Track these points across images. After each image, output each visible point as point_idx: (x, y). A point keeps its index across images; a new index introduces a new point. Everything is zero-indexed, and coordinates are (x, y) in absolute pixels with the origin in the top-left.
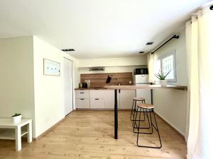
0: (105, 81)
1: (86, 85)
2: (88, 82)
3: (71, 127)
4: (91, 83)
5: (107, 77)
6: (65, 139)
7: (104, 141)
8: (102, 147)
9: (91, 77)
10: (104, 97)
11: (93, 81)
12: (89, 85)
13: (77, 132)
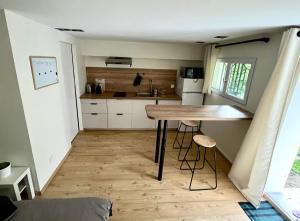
0: (132, 82)
1: (99, 88)
2: (102, 82)
3: (87, 164)
4: (106, 85)
5: (135, 76)
6: (88, 188)
7: (145, 185)
8: (145, 195)
9: (108, 74)
10: (132, 113)
11: (111, 82)
12: (103, 88)
13: (102, 173)
